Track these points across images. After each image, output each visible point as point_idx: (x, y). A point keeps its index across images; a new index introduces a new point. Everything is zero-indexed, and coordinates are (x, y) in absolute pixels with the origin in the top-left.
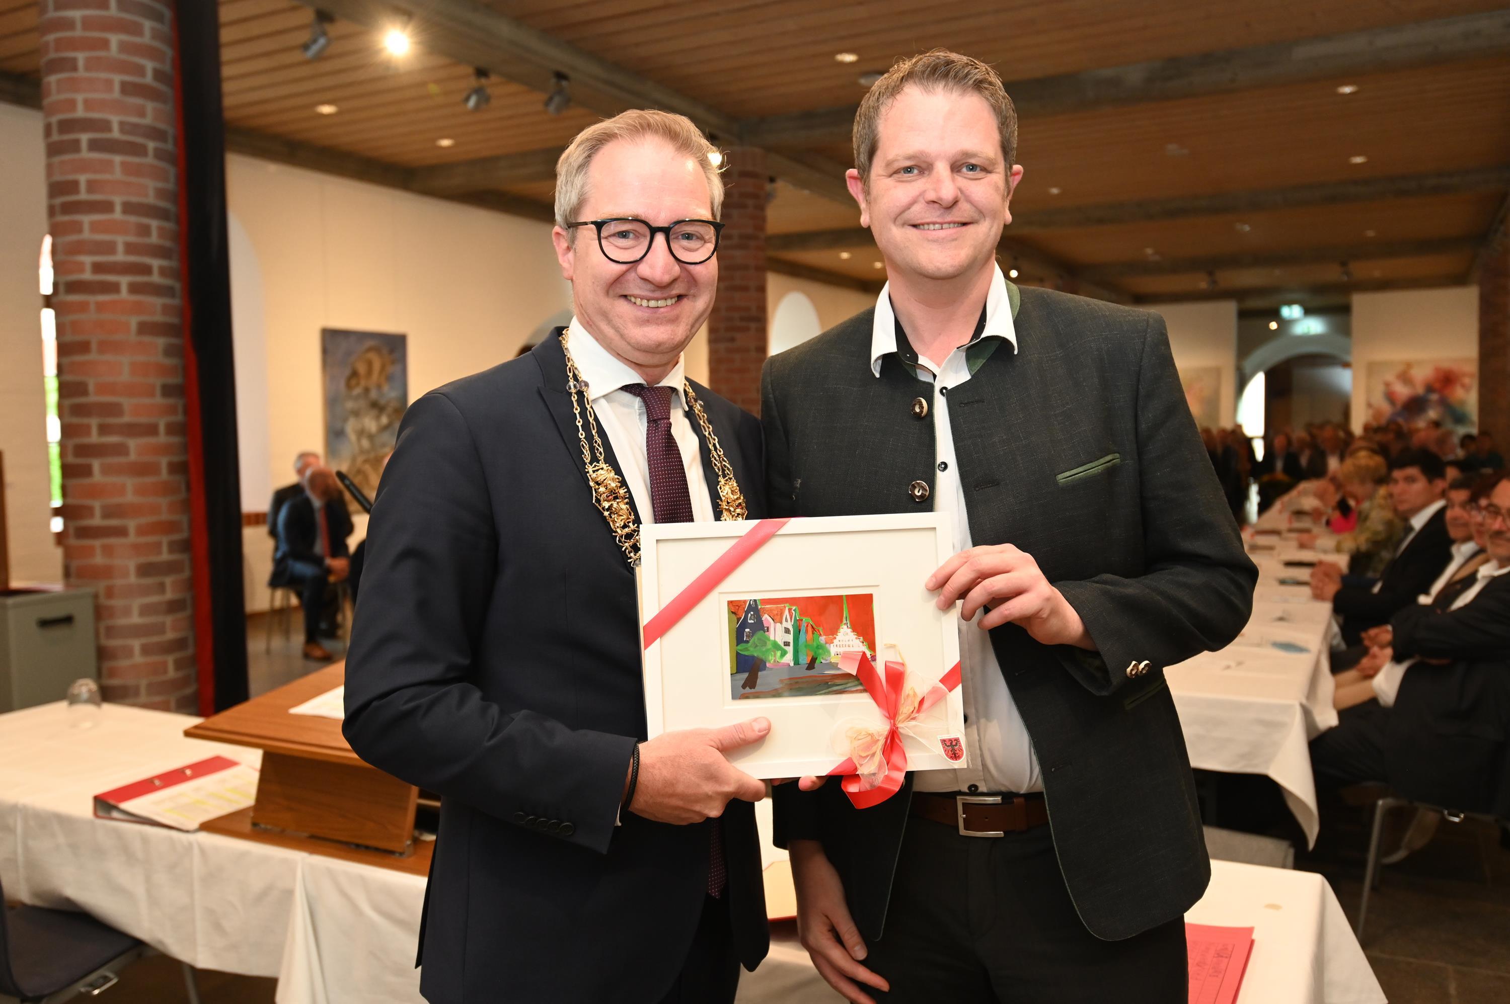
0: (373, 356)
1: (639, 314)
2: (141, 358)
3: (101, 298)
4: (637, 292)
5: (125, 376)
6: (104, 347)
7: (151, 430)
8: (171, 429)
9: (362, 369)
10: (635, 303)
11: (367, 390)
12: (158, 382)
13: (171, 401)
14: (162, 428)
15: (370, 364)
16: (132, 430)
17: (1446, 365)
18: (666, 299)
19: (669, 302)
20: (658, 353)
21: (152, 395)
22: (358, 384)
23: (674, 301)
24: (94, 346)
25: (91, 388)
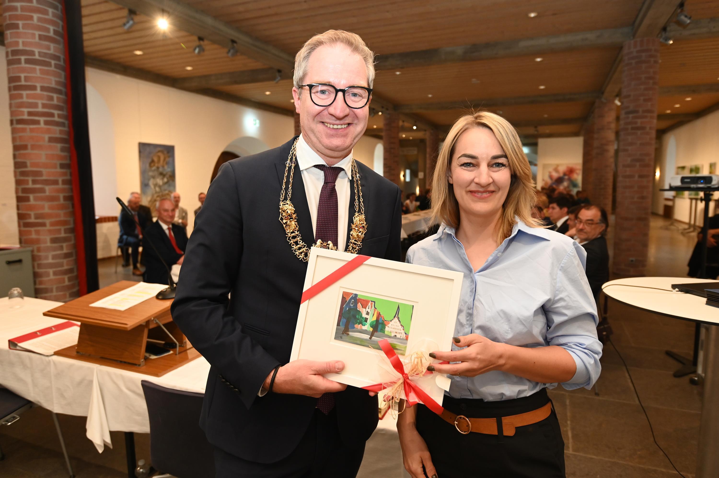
0: (160, 154)
1: (329, 131)
2: (50, 152)
3: (32, 126)
4: (328, 121)
5: (43, 160)
6: (34, 147)
7: (55, 182)
8: (64, 182)
9: (156, 159)
10: (327, 126)
11: (158, 168)
12: (58, 162)
13: (63, 170)
14: (60, 182)
15: (159, 157)
16: (47, 182)
17: (571, 166)
18: (342, 125)
19: (343, 126)
20: (337, 151)
21: (56, 168)
22: (154, 165)
23: (346, 126)
24: (29, 147)
25: (28, 164)
